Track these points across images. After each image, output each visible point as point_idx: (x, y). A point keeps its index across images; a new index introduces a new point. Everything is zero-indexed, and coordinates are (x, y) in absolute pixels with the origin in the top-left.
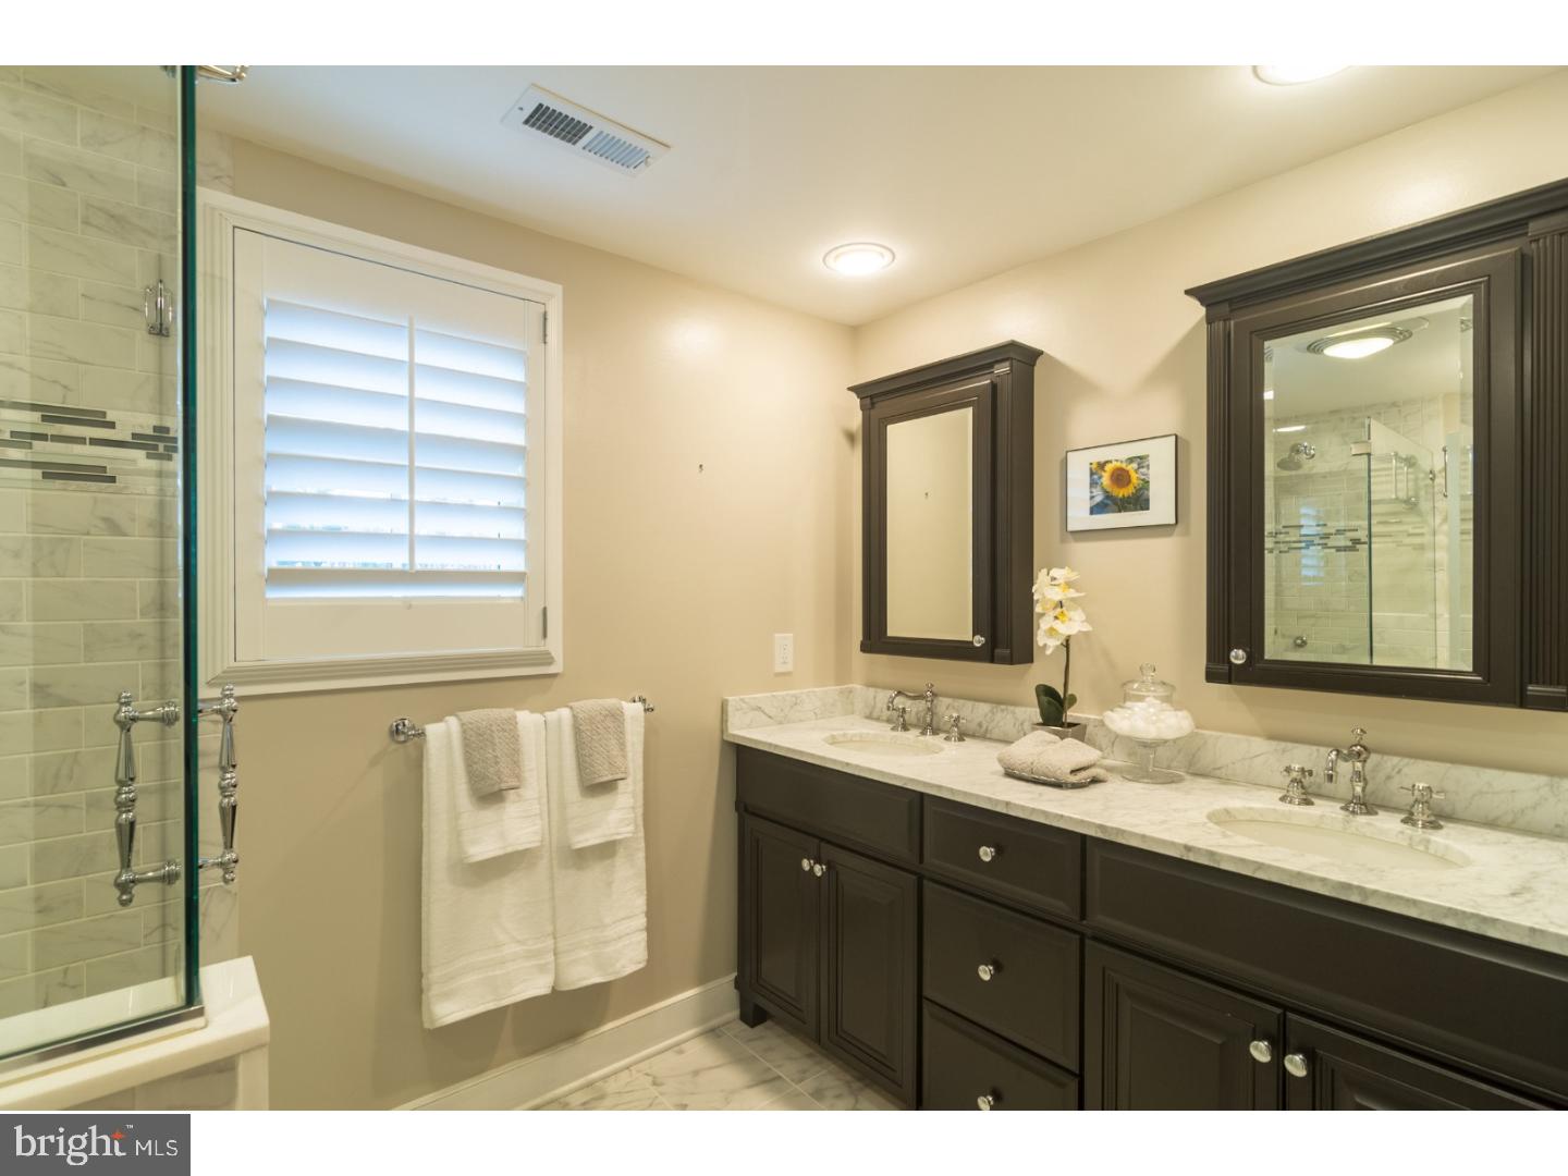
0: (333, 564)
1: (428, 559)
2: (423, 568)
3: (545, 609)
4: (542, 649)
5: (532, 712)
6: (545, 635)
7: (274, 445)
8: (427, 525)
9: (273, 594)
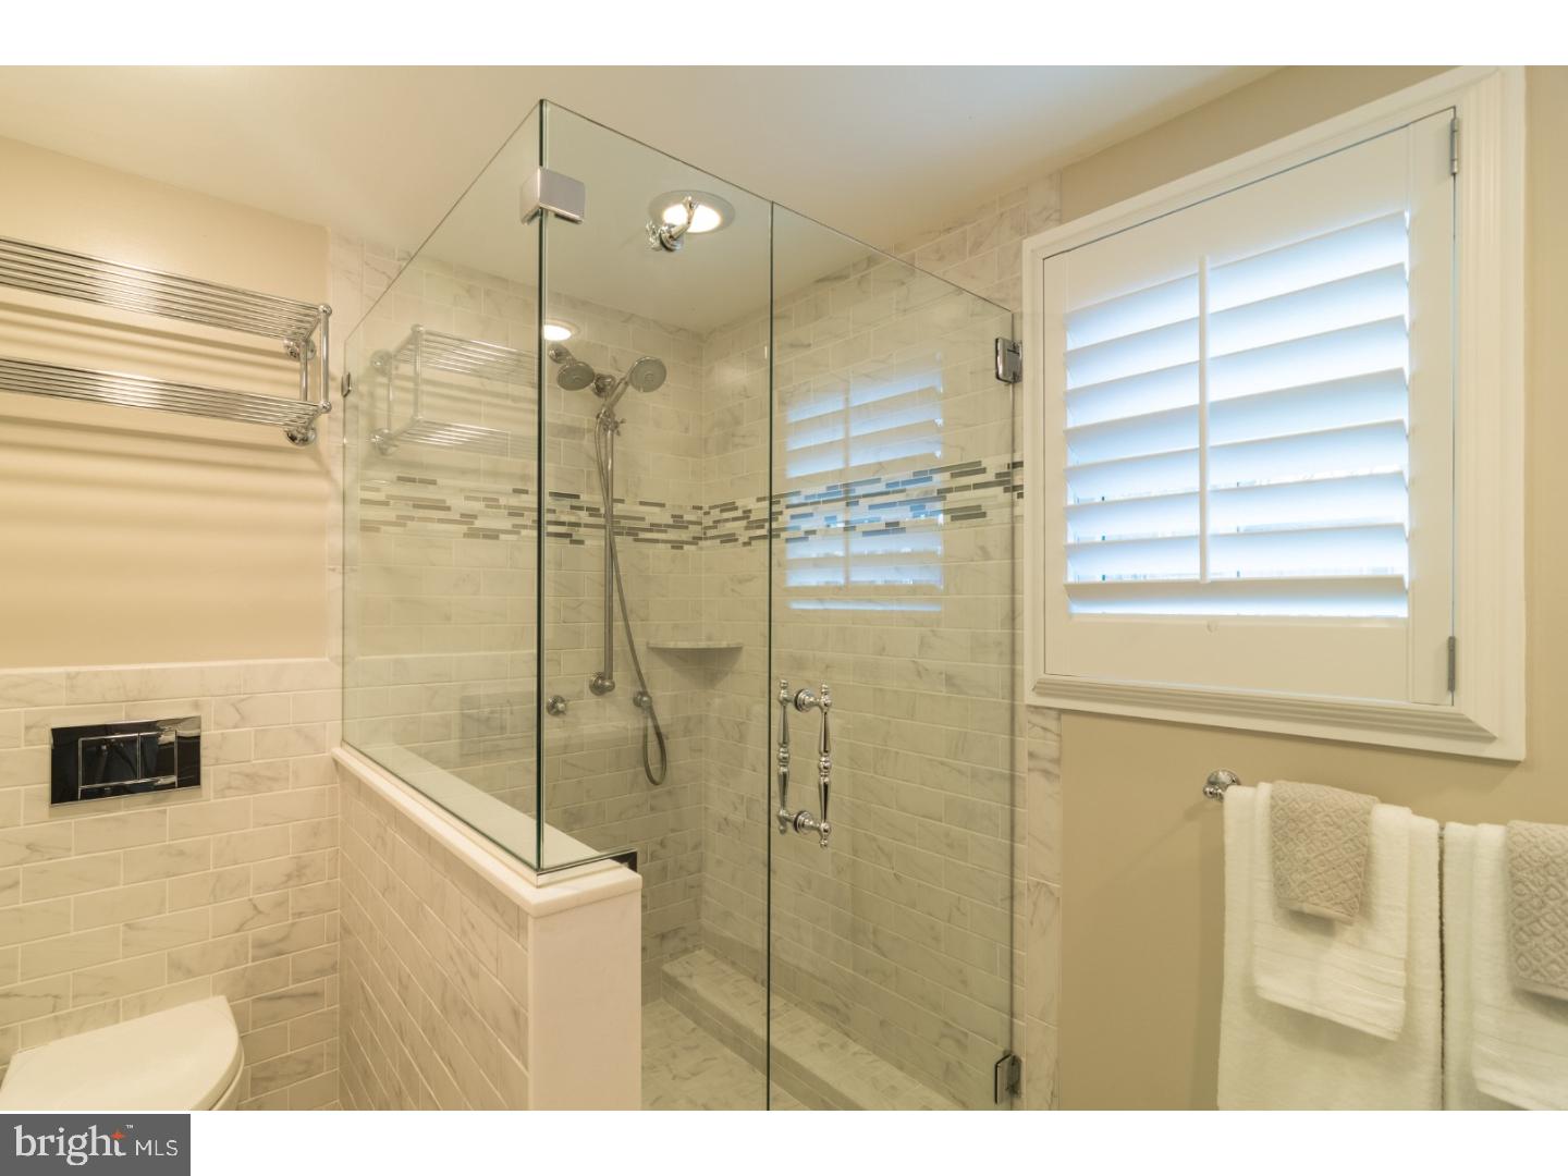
0: (1145, 577)
1: (1224, 566)
2: (1218, 577)
3: (1452, 644)
4: (1446, 708)
5: (1416, 812)
6: (1452, 685)
7: (1075, 458)
8: (1224, 519)
9: (1079, 608)
